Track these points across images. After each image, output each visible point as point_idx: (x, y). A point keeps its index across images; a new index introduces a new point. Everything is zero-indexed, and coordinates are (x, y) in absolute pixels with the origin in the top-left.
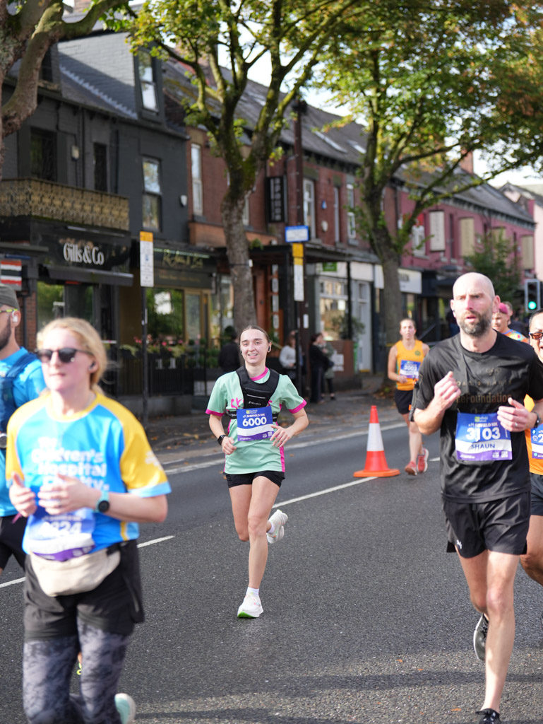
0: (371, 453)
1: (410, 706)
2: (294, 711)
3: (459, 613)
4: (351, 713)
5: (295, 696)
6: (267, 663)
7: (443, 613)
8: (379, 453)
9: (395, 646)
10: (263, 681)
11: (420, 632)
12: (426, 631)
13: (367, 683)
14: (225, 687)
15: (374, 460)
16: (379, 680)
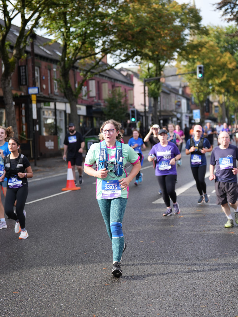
0: (69, 181)
1: (90, 267)
2: (47, 271)
3: (106, 237)
4: (68, 270)
5: (47, 266)
6: (35, 256)
7: (101, 237)
8: (72, 181)
9: (83, 249)
10: (34, 262)
11: (92, 244)
12: (94, 244)
13: (73, 261)
14: (20, 265)
15: (70, 184)
16: (78, 260)
